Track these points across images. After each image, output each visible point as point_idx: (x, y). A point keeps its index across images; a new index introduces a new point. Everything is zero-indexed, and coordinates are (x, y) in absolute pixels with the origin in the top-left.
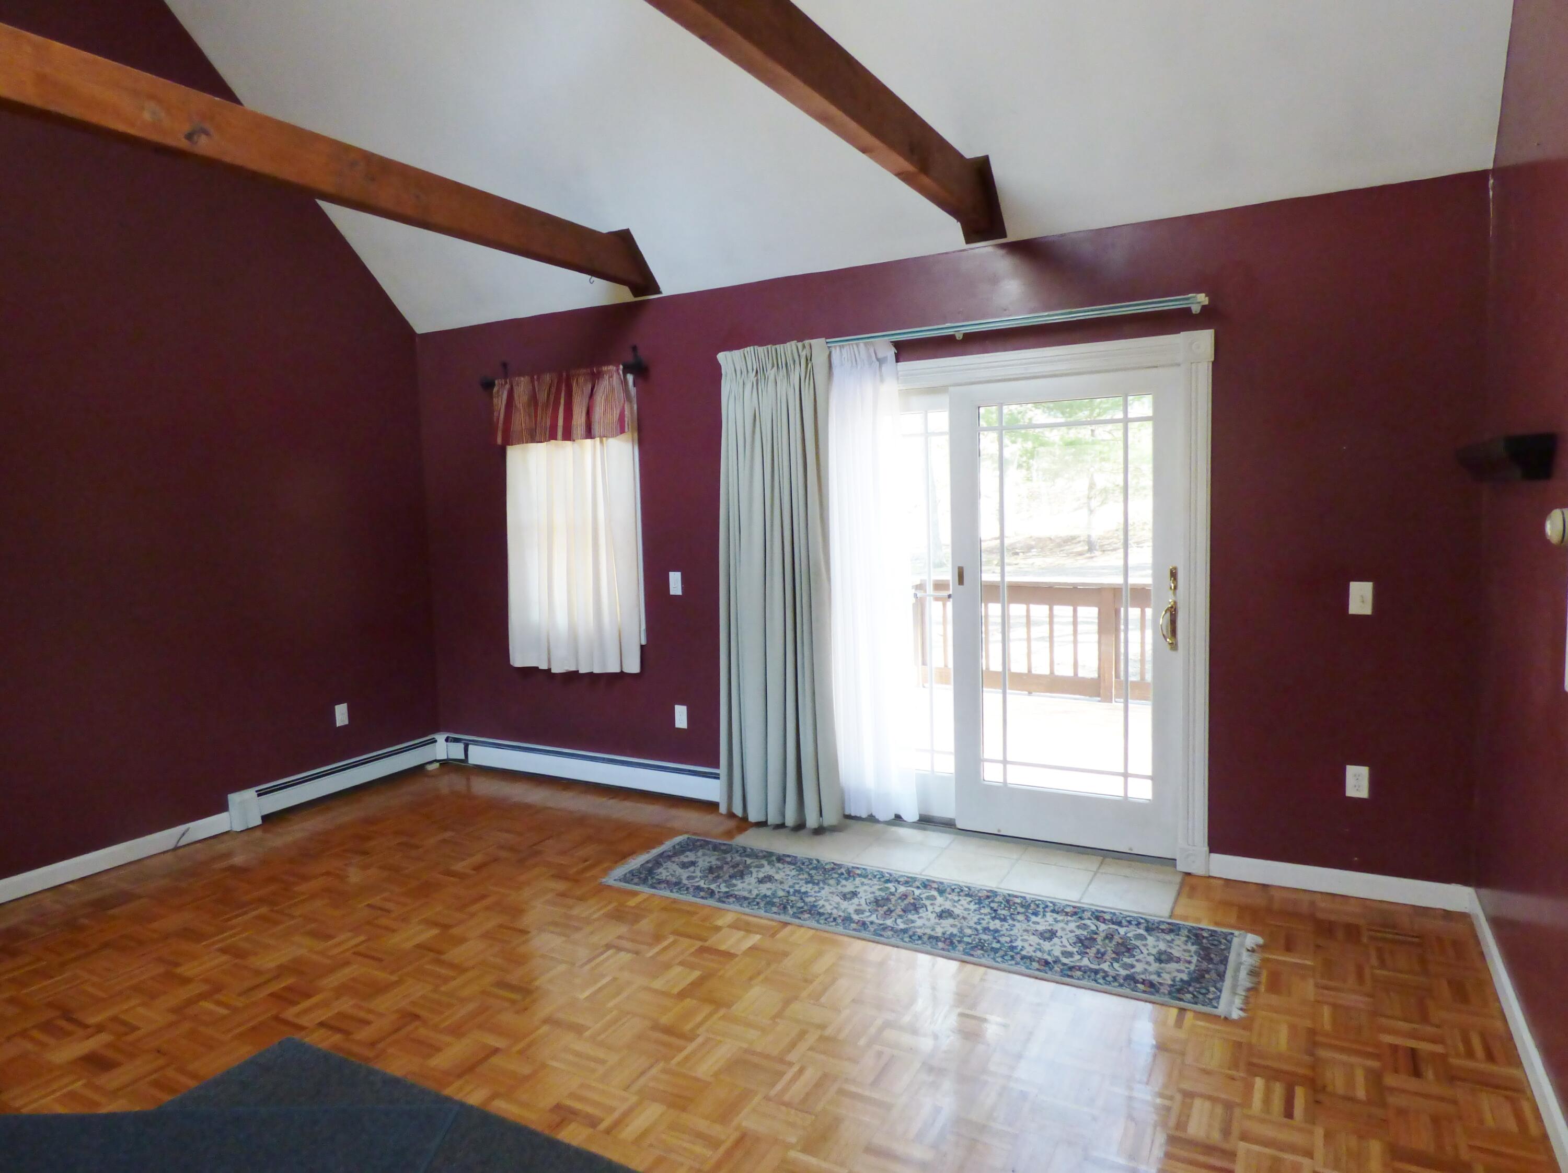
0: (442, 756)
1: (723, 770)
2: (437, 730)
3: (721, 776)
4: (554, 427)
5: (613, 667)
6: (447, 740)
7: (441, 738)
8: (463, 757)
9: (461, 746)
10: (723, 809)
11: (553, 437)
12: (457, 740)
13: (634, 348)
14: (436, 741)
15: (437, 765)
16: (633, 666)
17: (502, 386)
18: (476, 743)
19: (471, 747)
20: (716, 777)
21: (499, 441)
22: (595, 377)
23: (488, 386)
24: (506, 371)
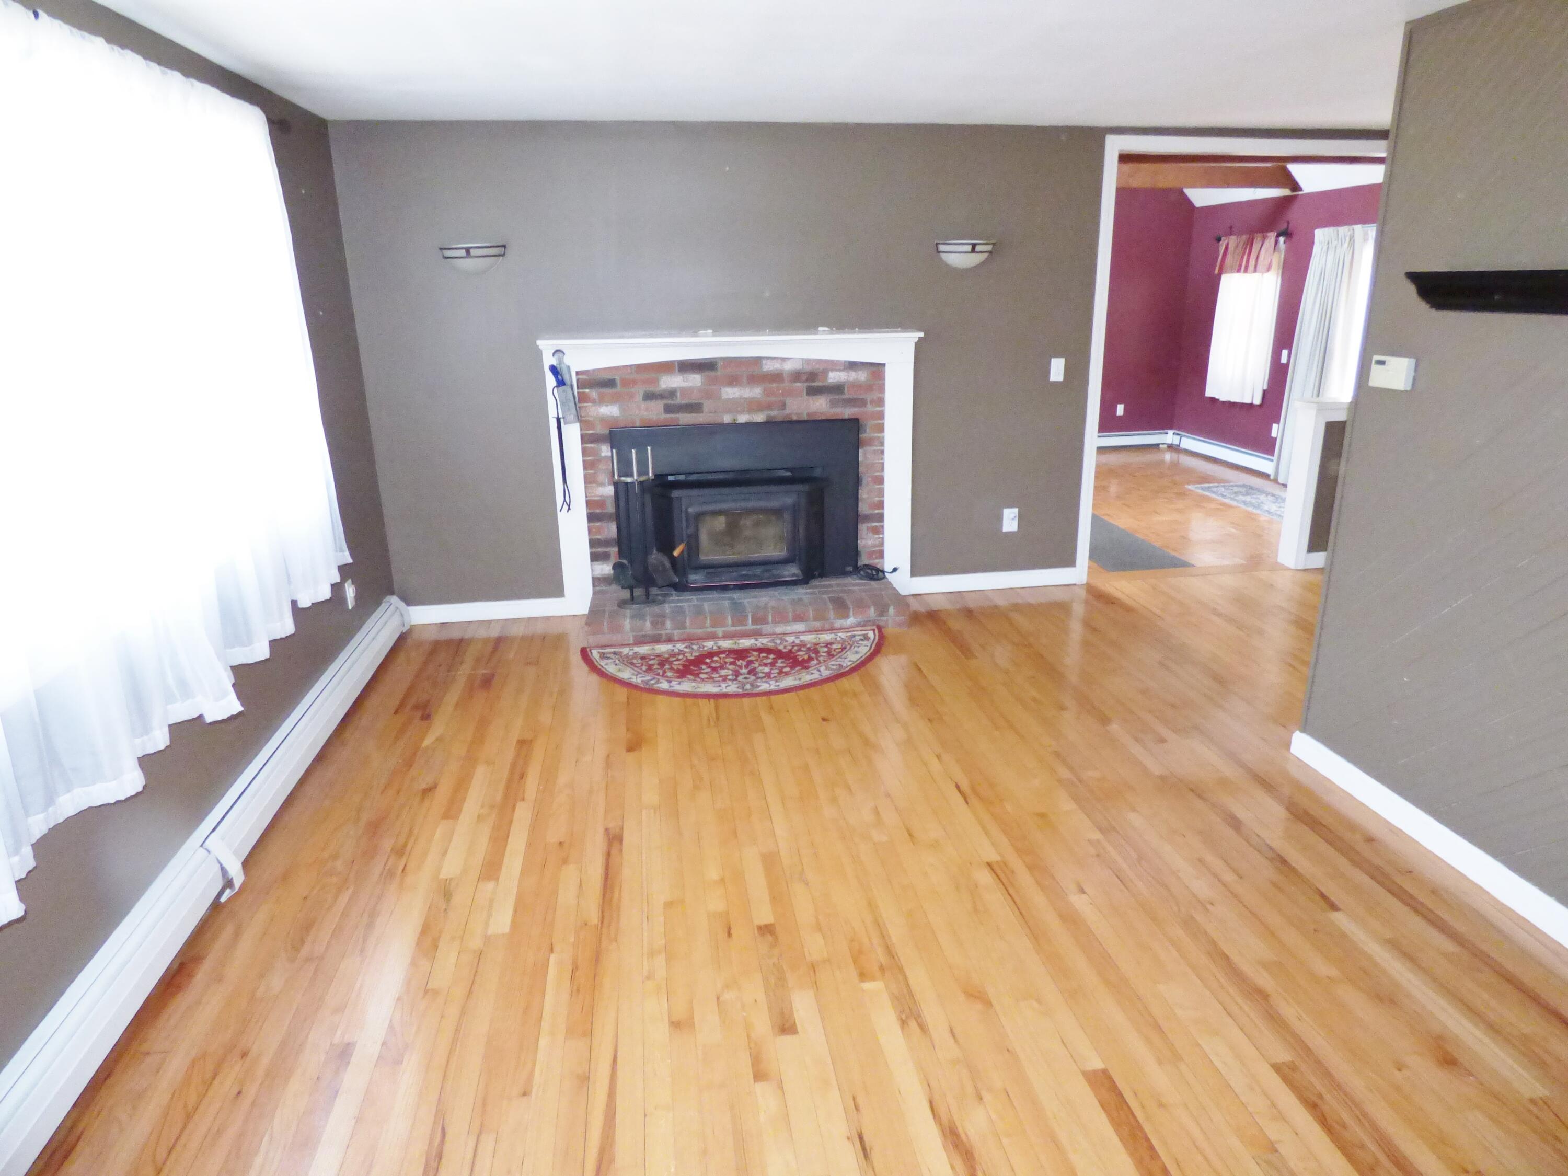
0: (1169, 442)
1: (1275, 458)
2: (1171, 428)
3: (1274, 461)
4: (1240, 266)
5: (1247, 400)
6: (1174, 434)
7: (1171, 432)
8: (1178, 444)
9: (1178, 437)
10: (1272, 477)
11: (1239, 271)
12: (1178, 434)
13: (1288, 223)
14: (1167, 433)
15: (1165, 446)
16: (1257, 401)
17: (1224, 240)
18: (1184, 436)
19: (1182, 438)
20: (1272, 461)
21: (1216, 272)
22: (1264, 238)
23: (1219, 240)
24: (1230, 231)
